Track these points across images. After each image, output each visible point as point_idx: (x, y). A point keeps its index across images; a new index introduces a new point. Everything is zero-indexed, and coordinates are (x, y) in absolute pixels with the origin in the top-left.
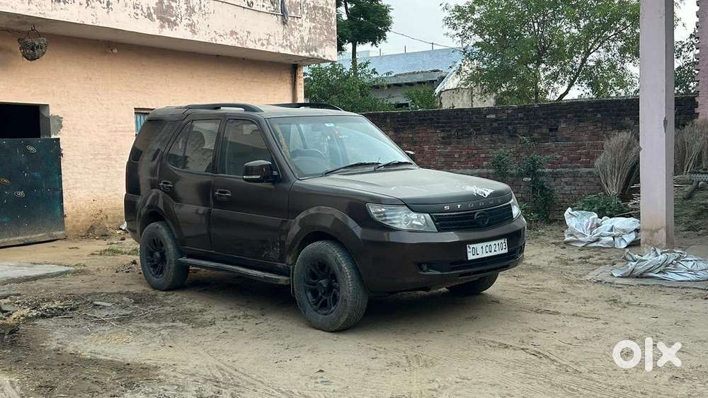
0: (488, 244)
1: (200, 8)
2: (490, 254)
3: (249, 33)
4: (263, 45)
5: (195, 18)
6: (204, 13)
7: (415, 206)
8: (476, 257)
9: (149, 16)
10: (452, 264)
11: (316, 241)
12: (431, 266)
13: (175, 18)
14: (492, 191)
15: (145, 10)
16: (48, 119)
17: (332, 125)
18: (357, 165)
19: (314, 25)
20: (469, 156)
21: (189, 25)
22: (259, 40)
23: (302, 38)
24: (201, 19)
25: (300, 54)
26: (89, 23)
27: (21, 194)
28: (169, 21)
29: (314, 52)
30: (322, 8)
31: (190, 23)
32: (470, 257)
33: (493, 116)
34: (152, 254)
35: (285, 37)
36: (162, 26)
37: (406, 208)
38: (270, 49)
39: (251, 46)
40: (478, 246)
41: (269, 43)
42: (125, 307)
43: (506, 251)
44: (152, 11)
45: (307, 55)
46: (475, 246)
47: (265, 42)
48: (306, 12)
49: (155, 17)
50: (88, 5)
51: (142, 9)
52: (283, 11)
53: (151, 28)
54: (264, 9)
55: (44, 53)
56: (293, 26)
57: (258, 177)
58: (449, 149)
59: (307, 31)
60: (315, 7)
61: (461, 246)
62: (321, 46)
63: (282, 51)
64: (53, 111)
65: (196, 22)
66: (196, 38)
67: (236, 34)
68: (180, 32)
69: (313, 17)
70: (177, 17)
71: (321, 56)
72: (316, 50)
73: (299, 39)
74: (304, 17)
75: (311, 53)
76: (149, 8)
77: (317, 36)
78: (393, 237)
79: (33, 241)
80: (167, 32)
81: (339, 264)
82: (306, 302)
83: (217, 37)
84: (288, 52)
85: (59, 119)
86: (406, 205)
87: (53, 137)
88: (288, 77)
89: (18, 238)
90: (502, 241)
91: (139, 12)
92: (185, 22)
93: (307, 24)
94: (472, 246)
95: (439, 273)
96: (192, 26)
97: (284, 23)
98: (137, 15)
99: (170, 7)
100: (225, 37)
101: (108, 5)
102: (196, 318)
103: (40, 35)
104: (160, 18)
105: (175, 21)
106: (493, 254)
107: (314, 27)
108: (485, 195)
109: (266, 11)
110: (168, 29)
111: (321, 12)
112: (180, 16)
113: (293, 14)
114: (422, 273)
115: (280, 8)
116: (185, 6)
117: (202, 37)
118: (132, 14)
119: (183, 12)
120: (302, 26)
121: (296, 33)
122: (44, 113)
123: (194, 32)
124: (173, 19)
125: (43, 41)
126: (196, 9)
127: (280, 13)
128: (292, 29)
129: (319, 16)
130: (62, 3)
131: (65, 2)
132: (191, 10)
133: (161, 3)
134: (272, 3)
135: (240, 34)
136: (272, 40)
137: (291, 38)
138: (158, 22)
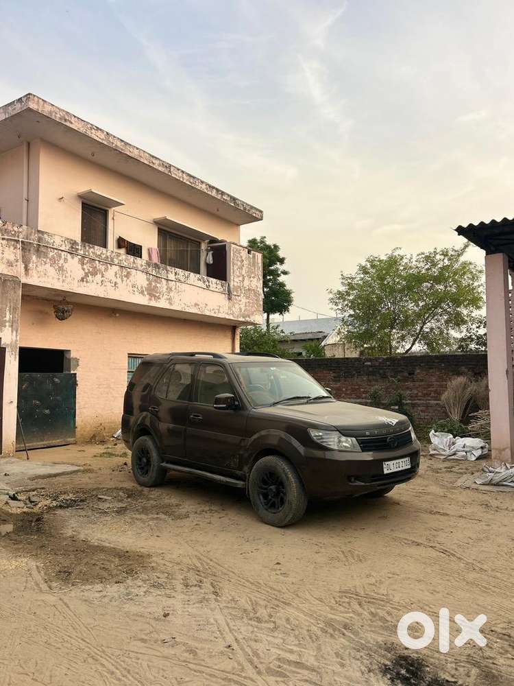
0: (397, 461)
1: (176, 288)
2: (399, 469)
3: (206, 305)
4: (215, 313)
5: (172, 294)
6: (178, 291)
7: (345, 431)
8: (389, 471)
9: (142, 292)
10: (373, 477)
11: (268, 455)
12: (357, 478)
14: (397, 421)
15: (140, 288)
16: (69, 360)
17: (275, 368)
18: (294, 398)
19: (249, 300)
20: (353, 390)
21: (167, 299)
22: (213, 310)
23: (241, 309)
24: (176, 296)
26: (103, 296)
27: (47, 411)
28: (155, 296)
30: (254, 290)
31: (169, 297)
32: (386, 472)
33: (369, 363)
34: (140, 459)
35: (229, 308)
36: (150, 299)
37: (338, 433)
38: (220, 316)
39: (208, 313)
40: (391, 463)
41: (219, 312)
42: (121, 501)
43: (409, 467)
44: (144, 289)
45: (244, 320)
47: (217, 311)
48: (243, 292)
49: (146, 293)
50: (102, 284)
51: (138, 288)
52: (229, 291)
53: (142, 300)
54: (217, 290)
55: (70, 315)
56: (235, 301)
57: (225, 406)
58: (338, 384)
59: (244, 304)
60: (249, 289)
61: (378, 463)
63: (227, 317)
64: (73, 355)
65: (172, 297)
66: (172, 308)
67: (198, 305)
68: (162, 304)
69: (248, 295)
70: (160, 293)
72: (249, 317)
73: (239, 310)
74: (242, 295)
75: (246, 319)
76: (142, 287)
77: (250, 308)
78: (328, 455)
79: (52, 445)
80: (153, 303)
81: (286, 475)
82: (258, 502)
83: (186, 307)
84: (231, 317)
85: (77, 360)
86: (338, 430)
87: (72, 372)
88: (229, 334)
90: (407, 459)
91: (135, 289)
92: (165, 297)
93: (244, 300)
94: (387, 463)
95: (363, 484)
96: (169, 300)
97: (229, 299)
98: (134, 291)
99: (156, 287)
100: (191, 307)
101: (115, 285)
102: (174, 512)
103: (68, 303)
104: (149, 294)
105: (159, 296)
106: (401, 468)
107: (249, 302)
108: (393, 424)
110: (154, 301)
111: (253, 293)
112: (162, 293)
113: (235, 293)
114: (351, 484)
115: (227, 289)
116: (166, 287)
117: (176, 306)
118: (131, 291)
119: (165, 290)
120: (240, 301)
121: (237, 306)
122: (67, 356)
123: (171, 304)
124: (157, 295)
125: (70, 307)
126: (173, 289)
127: (227, 293)
128: (234, 303)
129: (252, 295)
130: (85, 283)
131: (87, 282)
132: (169, 289)
133: (150, 284)
134: (222, 286)
135: (201, 305)
136: (221, 310)
137: (234, 309)
138: (148, 296)
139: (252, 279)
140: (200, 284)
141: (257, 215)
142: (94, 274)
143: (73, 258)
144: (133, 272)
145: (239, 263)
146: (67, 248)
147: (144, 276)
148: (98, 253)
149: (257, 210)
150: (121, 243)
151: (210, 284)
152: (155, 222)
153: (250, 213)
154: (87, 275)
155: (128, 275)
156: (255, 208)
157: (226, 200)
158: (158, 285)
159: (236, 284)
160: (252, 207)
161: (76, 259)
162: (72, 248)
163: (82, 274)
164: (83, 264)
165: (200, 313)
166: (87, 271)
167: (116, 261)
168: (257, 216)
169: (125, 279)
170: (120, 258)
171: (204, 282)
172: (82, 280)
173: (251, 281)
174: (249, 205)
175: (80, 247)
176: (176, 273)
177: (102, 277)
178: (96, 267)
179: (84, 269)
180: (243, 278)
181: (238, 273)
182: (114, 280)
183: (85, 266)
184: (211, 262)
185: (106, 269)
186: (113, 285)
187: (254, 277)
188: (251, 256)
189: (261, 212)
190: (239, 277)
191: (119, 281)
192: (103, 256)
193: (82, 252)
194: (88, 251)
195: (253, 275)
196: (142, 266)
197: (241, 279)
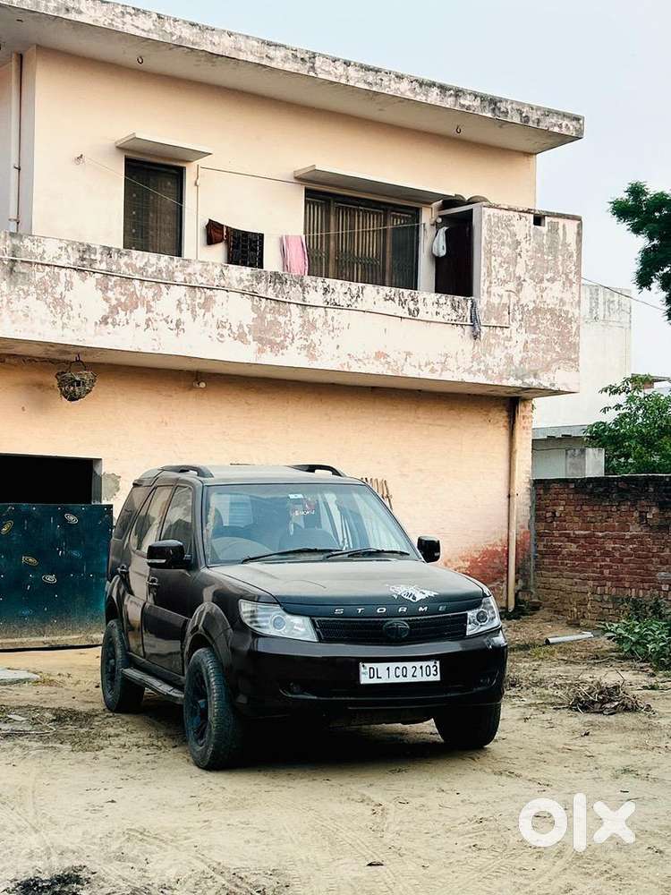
0: (401, 665)
1: (325, 323)
2: (401, 680)
3: (409, 354)
4: (433, 370)
5: (315, 337)
6: (331, 328)
7: (292, 606)
9: (241, 337)
13: (282, 338)
14: (433, 594)
15: (235, 329)
16: (100, 478)
17: (300, 496)
18: (302, 552)
19: (534, 336)
21: (305, 347)
22: (427, 364)
23: (510, 359)
24: (326, 339)
25: (505, 383)
26: (148, 351)
27: (51, 579)
28: (272, 343)
29: (532, 379)
30: (552, 311)
31: (307, 344)
32: (365, 679)
35: (475, 358)
36: (260, 351)
37: (278, 607)
38: (447, 376)
39: (411, 372)
40: (381, 667)
41: (444, 368)
43: (438, 678)
44: (246, 330)
45: (518, 383)
46: (375, 665)
48: (519, 317)
49: (250, 338)
50: (148, 326)
51: (230, 328)
52: (474, 319)
53: (242, 354)
54: (439, 318)
55: (89, 391)
56: (493, 341)
57: (164, 561)
59: (520, 346)
60: (537, 310)
62: (547, 368)
63: (469, 378)
64: (105, 469)
65: (318, 343)
66: (316, 365)
67: (385, 356)
68: (292, 358)
69: (535, 324)
70: (285, 337)
71: (546, 384)
72: (535, 376)
73: (504, 360)
74: (514, 325)
75: (527, 381)
76: (241, 326)
77: (541, 354)
80: (269, 359)
83: (352, 362)
84: (481, 379)
85: (116, 479)
86: (278, 603)
87: (104, 502)
88: (501, 417)
89: (42, 639)
90: (431, 664)
91: (225, 332)
92: (298, 343)
93: (520, 337)
94: (368, 665)
95: (315, 698)
96: (310, 349)
97: (475, 336)
98: (222, 336)
99: (275, 323)
100: (366, 361)
101: (177, 326)
104: (260, 340)
105: (282, 341)
106: (409, 679)
107: (534, 341)
108: (414, 598)
109: (443, 320)
110: (269, 353)
111: (549, 317)
112: (290, 336)
113: (493, 322)
115: (468, 314)
116: (300, 321)
118: (215, 336)
119: (297, 328)
120: (509, 339)
121: (498, 352)
122: (97, 470)
123: (312, 357)
124: (278, 340)
125: (87, 375)
126: (319, 324)
127: (469, 322)
128: (490, 345)
129: (546, 322)
130: (110, 325)
131: (114, 324)
132: (309, 326)
133: (261, 318)
134: (454, 308)
135: (393, 356)
136: (451, 363)
137: (489, 359)
138: (254, 345)
139: (546, 284)
140: (393, 308)
141: (568, 128)
142: (130, 306)
143: (84, 279)
144: (220, 295)
145: (506, 250)
146: (72, 260)
147: (247, 303)
148: (140, 264)
149: (565, 116)
150: (214, 232)
151: (420, 305)
152: (296, 178)
153: (543, 126)
154: (114, 310)
155: (206, 305)
156: (557, 113)
157: (468, 108)
158: (281, 319)
159: (495, 300)
160: (548, 113)
161: (92, 280)
162: (83, 259)
163: (103, 309)
164: (105, 289)
165: (390, 373)
166: (114, 302)
167: (179, 278)
168: (564, 131)
169: (200, 312)
170: (189, 270)
171: (403, 303)
172: (104, 321)
173: (543, 290)
174: (538, 108)
175: (98, 257)
176: (326, 290)
177: (149, 311)
178: (134, 293)
179: (107, 300)
180: (520, 284)
181: (502, 274)
182: (175, 316)
183: (110, 294)
184: (443, 253)
185: (157, 296)
186: (173, 326)
187: (552, 280)
188: (544, 229)
189: (577, 119)
190: (505, 282)
191: (186, 316)
192: (150, 270)
193: (103, 266)
194: (118, 264)
195: (548, 276)
196: (241, 280)
197: (512, 286)
